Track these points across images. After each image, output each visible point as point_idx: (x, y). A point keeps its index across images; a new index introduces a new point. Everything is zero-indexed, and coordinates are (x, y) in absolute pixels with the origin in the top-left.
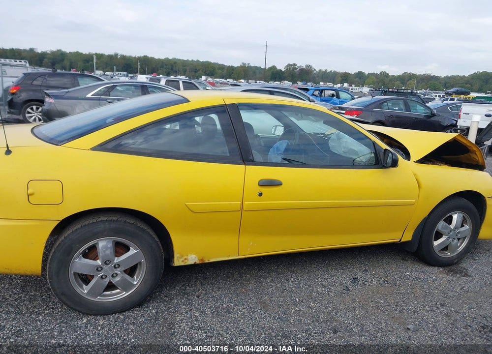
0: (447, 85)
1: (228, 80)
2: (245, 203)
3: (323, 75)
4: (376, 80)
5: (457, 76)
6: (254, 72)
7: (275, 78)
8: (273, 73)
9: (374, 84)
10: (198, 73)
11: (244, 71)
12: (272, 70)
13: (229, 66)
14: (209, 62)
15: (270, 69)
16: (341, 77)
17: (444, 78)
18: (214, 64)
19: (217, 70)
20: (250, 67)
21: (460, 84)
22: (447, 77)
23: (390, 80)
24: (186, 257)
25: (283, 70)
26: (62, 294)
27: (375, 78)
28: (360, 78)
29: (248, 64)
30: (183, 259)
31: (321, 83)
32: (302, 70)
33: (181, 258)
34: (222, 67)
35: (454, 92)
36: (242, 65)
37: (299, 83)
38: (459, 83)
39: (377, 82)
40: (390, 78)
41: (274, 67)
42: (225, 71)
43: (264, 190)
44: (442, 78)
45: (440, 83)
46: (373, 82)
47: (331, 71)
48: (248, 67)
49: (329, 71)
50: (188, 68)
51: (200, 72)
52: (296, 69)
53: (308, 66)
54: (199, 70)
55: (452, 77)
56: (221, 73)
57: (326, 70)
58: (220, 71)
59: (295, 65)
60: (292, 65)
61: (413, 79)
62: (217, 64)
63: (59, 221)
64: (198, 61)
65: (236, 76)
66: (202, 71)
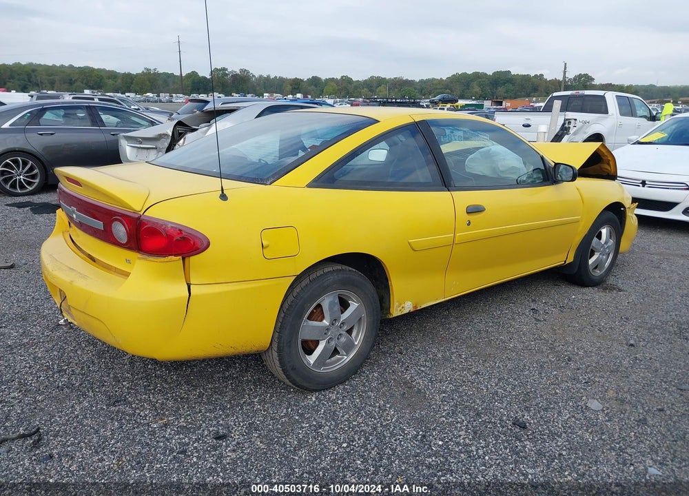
0: (423, 92)
1: (127, 94)
2: (458, 234)
3: (265, 83)
4: (337, 88)
5: (434, 79)
6: (165, 82)
7: (198, 89)
8: (193, 83)
9: (336, 93)
10: (75, 84)
11: (149, 81)
12: (192, 78)
13: (125, 73)
14: (90, 68)
15: (189, 76)
16: (291, 85)
17: (419, 82)
18: (99, 70)
19: (107, 81)
20: (157, 75)
21: (439, 89)
22: (422, 81)
23: (356, 87)
24: (403, 305)
25: (209, 77)
26: (292, 369)
27: (335, 85)
28: (316, 86)
29: (155, 69)
30: (400, 308)
31: (265, 94)
32: (235, 76)
33: (399, 307)
34: (113, 75)
35: (440, 100)
36: (145, 71)
37: (234, 94)
38: (437, 89)
39: (338, 90)
40: (355, 84)
41: (194, 74)
42: (119, 81)
43: (473, 218)
44: (417, 83)
45: (415, 89)
46: (333, 90)
47: (276, 77)
48: (155, 74)
49: (272, 77)
50: (57, 78)
51: (78, 83)
52: (227, 75)
53: (243, 71)
54: (76, 80)
55: (428, 81)
56: (113, 84)
57: (269, 76)
58: (111, 82)
59: (224, 69)
60: (220, 70)
61: (383, 85)
62: (104, 70)
63: (295, 277)
64: (71, 66)
65: (137, 88)
66: (82, 82)
